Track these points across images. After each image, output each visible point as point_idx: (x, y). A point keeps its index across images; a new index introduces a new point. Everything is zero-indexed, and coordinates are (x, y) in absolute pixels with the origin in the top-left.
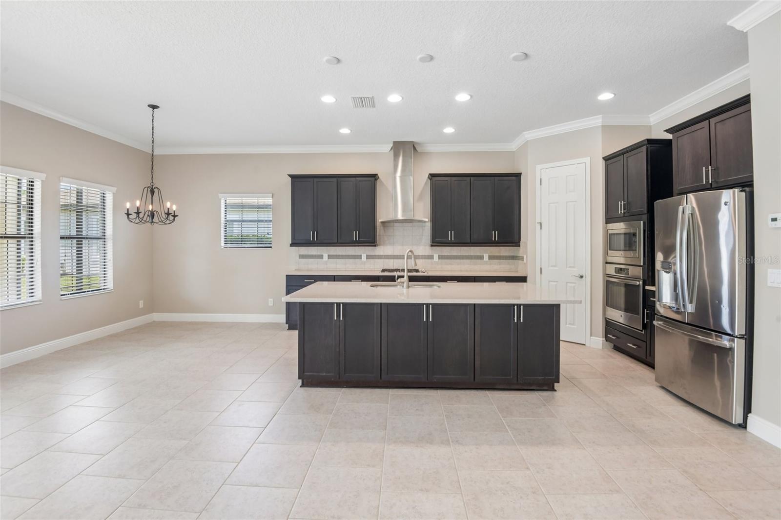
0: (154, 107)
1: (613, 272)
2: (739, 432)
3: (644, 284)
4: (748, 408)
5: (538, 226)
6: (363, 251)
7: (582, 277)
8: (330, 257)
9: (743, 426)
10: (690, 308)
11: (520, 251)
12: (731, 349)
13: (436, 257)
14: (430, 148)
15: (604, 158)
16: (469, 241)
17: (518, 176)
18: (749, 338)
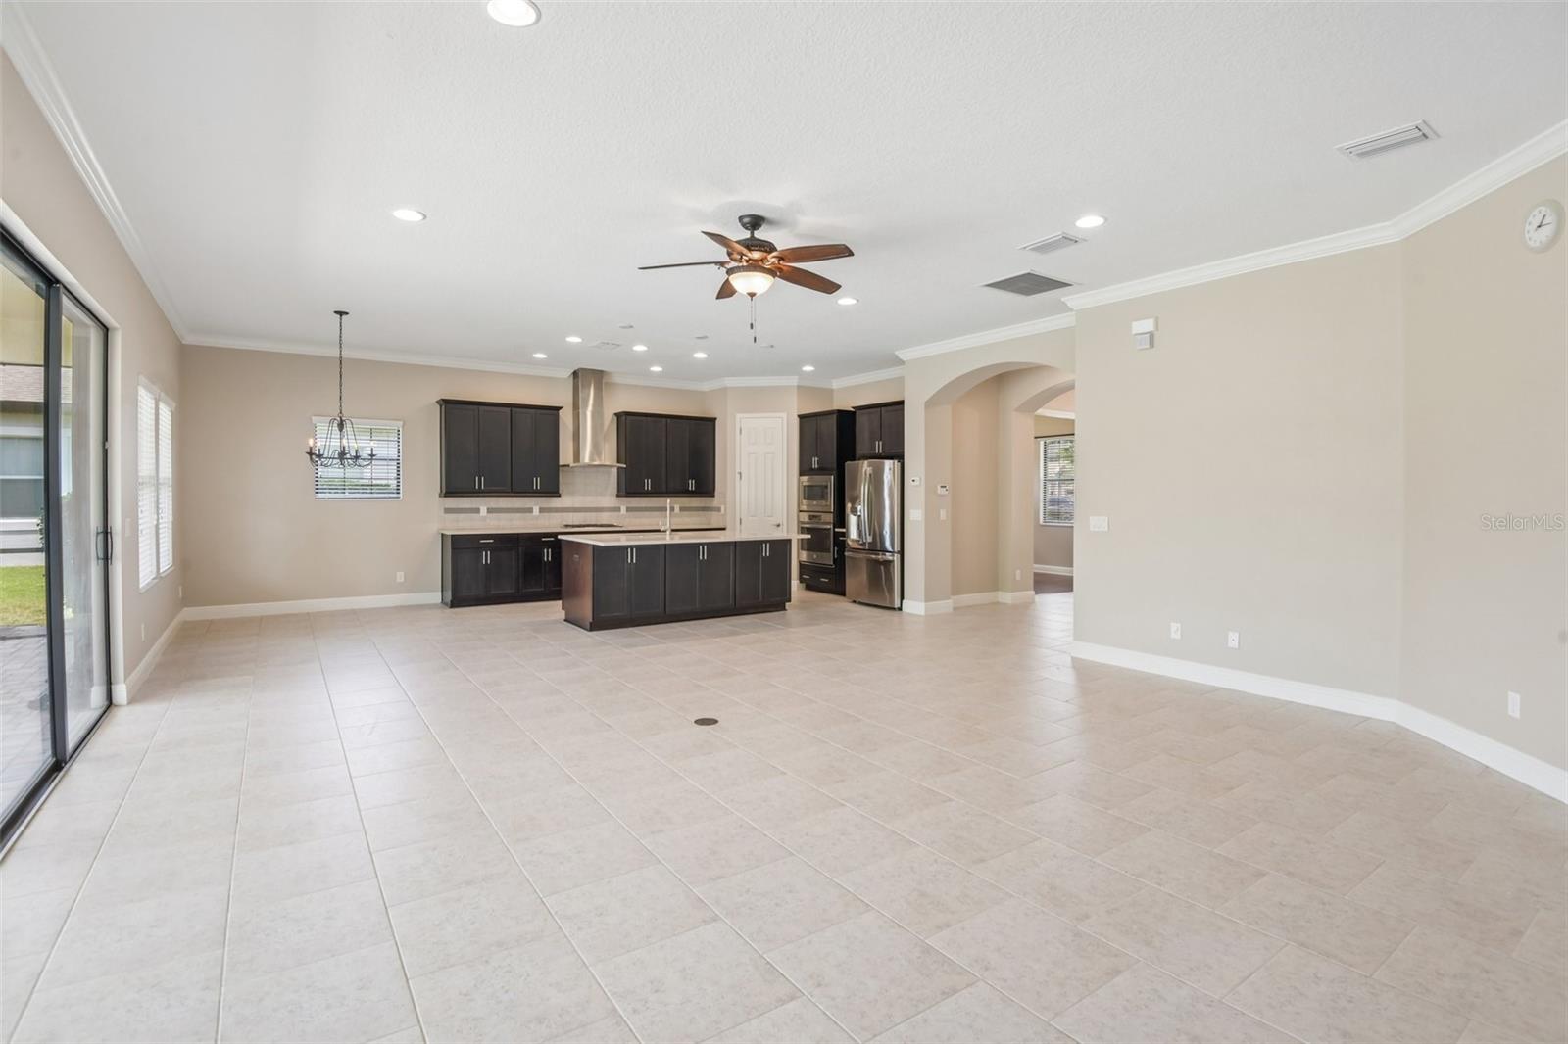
0: (341, 314)
1: (806, 519)
2: (897, 613)
3: (834, 527)
4: (902, 598)
5: (738, 476)
6: (535, 504)
7: (779, 525)
8: (490, 511)
9: (900, 609)
10: (870, 539)
11: (716, 502)
12: (892, 562)
13: (623, 509)
14: (618, 379)
15: (799, 416)
16: (664, 489)
17: (713, 420)
18: (902, 553)
